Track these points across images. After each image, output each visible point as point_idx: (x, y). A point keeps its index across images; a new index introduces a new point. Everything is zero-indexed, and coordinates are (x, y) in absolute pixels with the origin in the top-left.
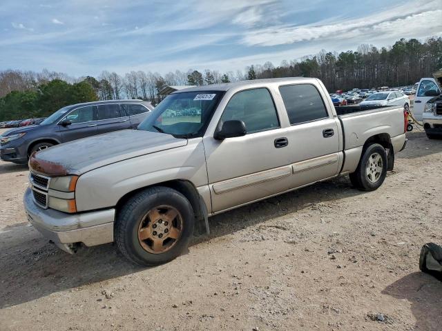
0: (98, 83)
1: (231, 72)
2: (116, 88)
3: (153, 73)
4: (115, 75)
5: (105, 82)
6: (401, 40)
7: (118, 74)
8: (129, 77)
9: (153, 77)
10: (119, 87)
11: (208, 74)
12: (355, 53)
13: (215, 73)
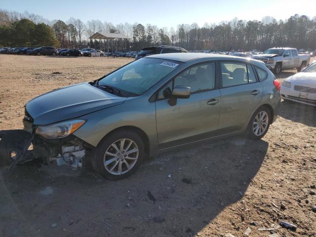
0: (67, 26)
1: (166, 28)
2: (80, 32)
3: (108, 22)
4: (79, 22)
5: (72, 26)
6: (296, 15)
7: (81, 20)
8: (90, 24)
9: (108, 26)
10: (81, 31)
11: (149, 27)
12: (259, 22)
13: (155, 27)
